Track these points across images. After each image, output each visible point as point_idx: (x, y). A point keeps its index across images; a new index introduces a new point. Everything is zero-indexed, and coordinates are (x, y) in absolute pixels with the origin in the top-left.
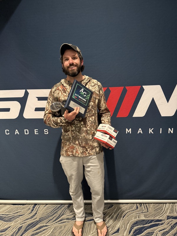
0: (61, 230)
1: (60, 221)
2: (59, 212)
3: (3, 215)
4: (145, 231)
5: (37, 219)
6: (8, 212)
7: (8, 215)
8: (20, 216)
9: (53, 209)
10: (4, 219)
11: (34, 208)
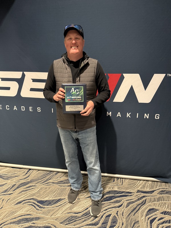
0: (45, 190)
1: (46, 184)
2: (47, 177)
3: (3, 174)
4: (115, 199)
5: (29, 180)
6: (7, 173)
7: (7, 175)
8: (16, 176)
9: (43, 174)
10: (3, 177)
11: (28, 172)
